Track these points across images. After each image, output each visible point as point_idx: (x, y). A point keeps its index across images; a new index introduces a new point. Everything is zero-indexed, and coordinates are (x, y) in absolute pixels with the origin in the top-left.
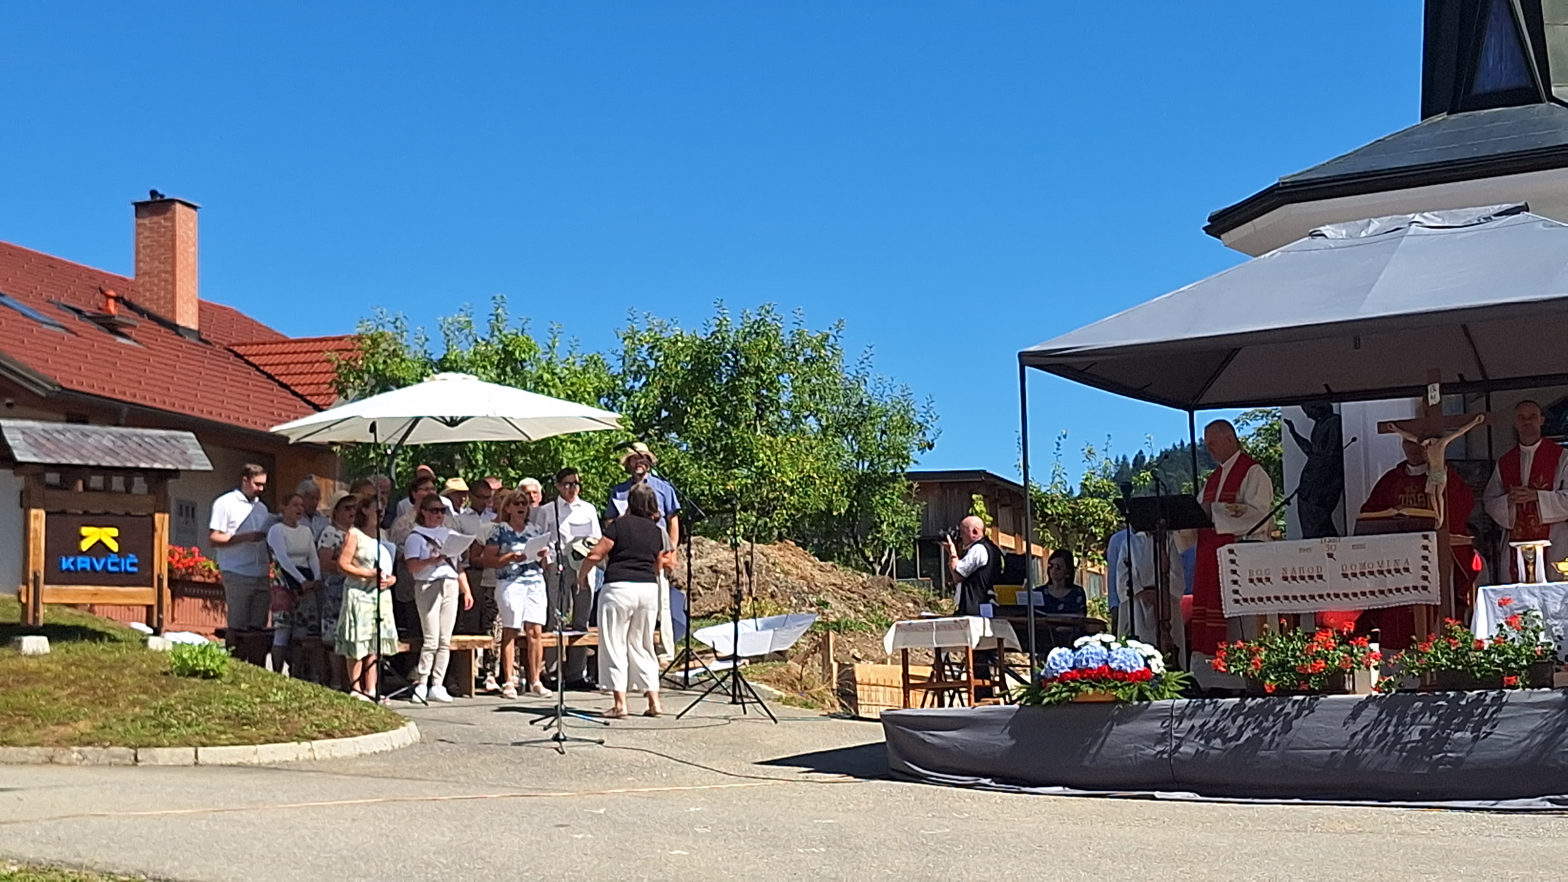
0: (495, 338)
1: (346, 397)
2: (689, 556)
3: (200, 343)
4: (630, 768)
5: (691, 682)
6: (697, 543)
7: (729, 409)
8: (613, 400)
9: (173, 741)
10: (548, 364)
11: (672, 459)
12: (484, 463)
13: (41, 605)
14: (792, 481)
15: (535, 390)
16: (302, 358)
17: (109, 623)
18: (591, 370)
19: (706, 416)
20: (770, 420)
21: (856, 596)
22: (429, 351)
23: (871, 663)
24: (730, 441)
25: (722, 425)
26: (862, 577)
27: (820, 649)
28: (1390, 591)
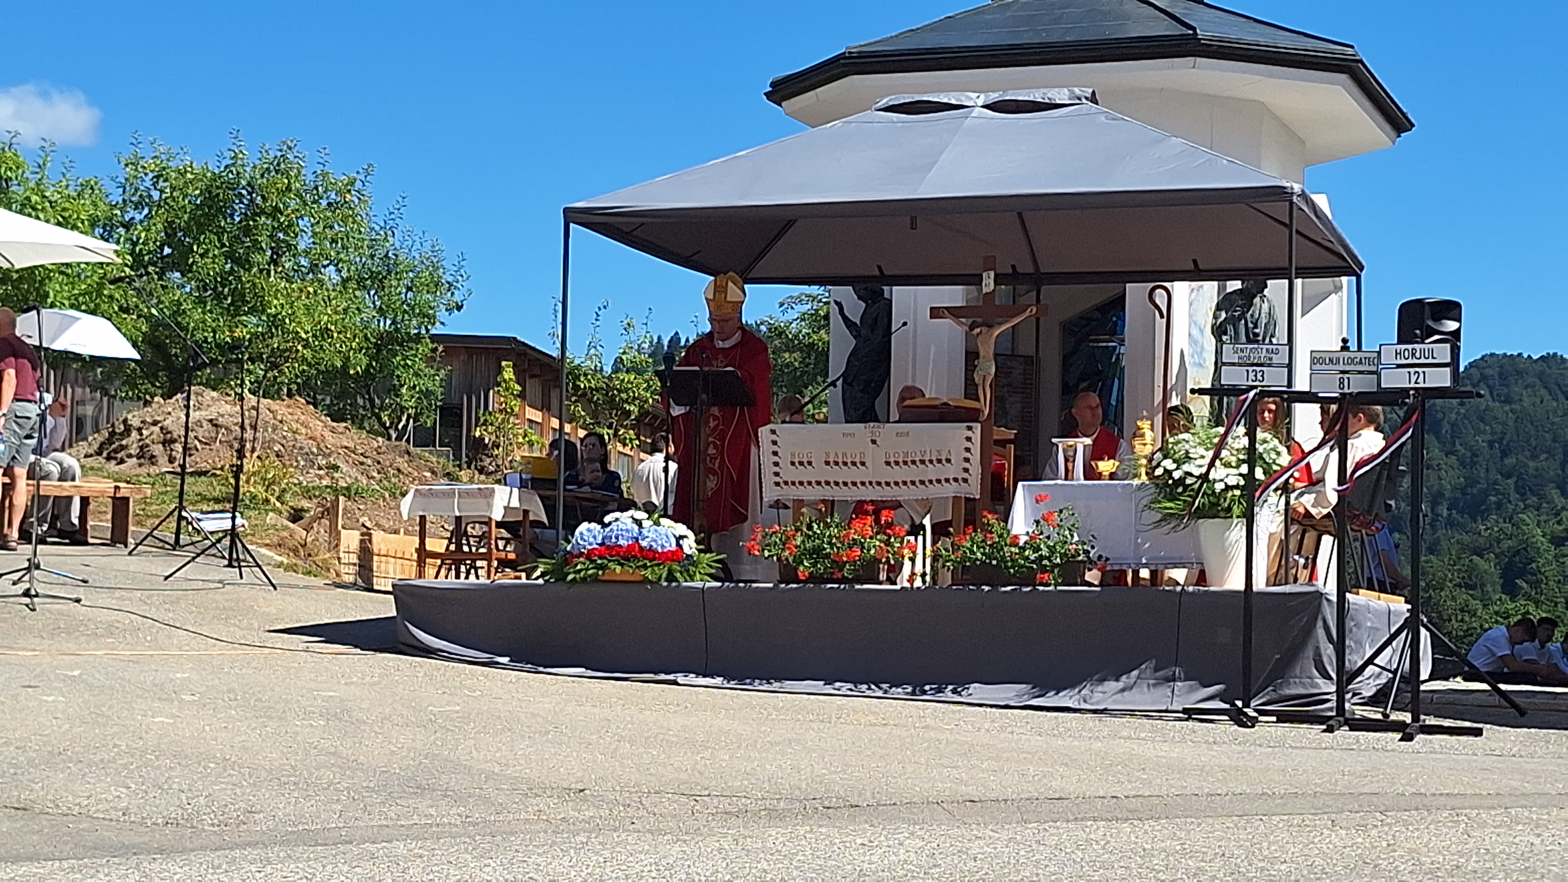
2: (187, 407)
4: (111, 629)
5: (182, 542)
6: (198, 394)
7: (241, 251)
8: (110, 232)
10: (37, 185)
11: (173, 300)
14: (307, 332)
15: (21, 212)
18: (87, 196)
19: (214, 257)
20: (287, 267)
21: (369, 462)
23: (382, 532)
24: (239, 286)
25: (232, 268)
26: (378, 442)
27: (328, 514)
28: (931, 482)
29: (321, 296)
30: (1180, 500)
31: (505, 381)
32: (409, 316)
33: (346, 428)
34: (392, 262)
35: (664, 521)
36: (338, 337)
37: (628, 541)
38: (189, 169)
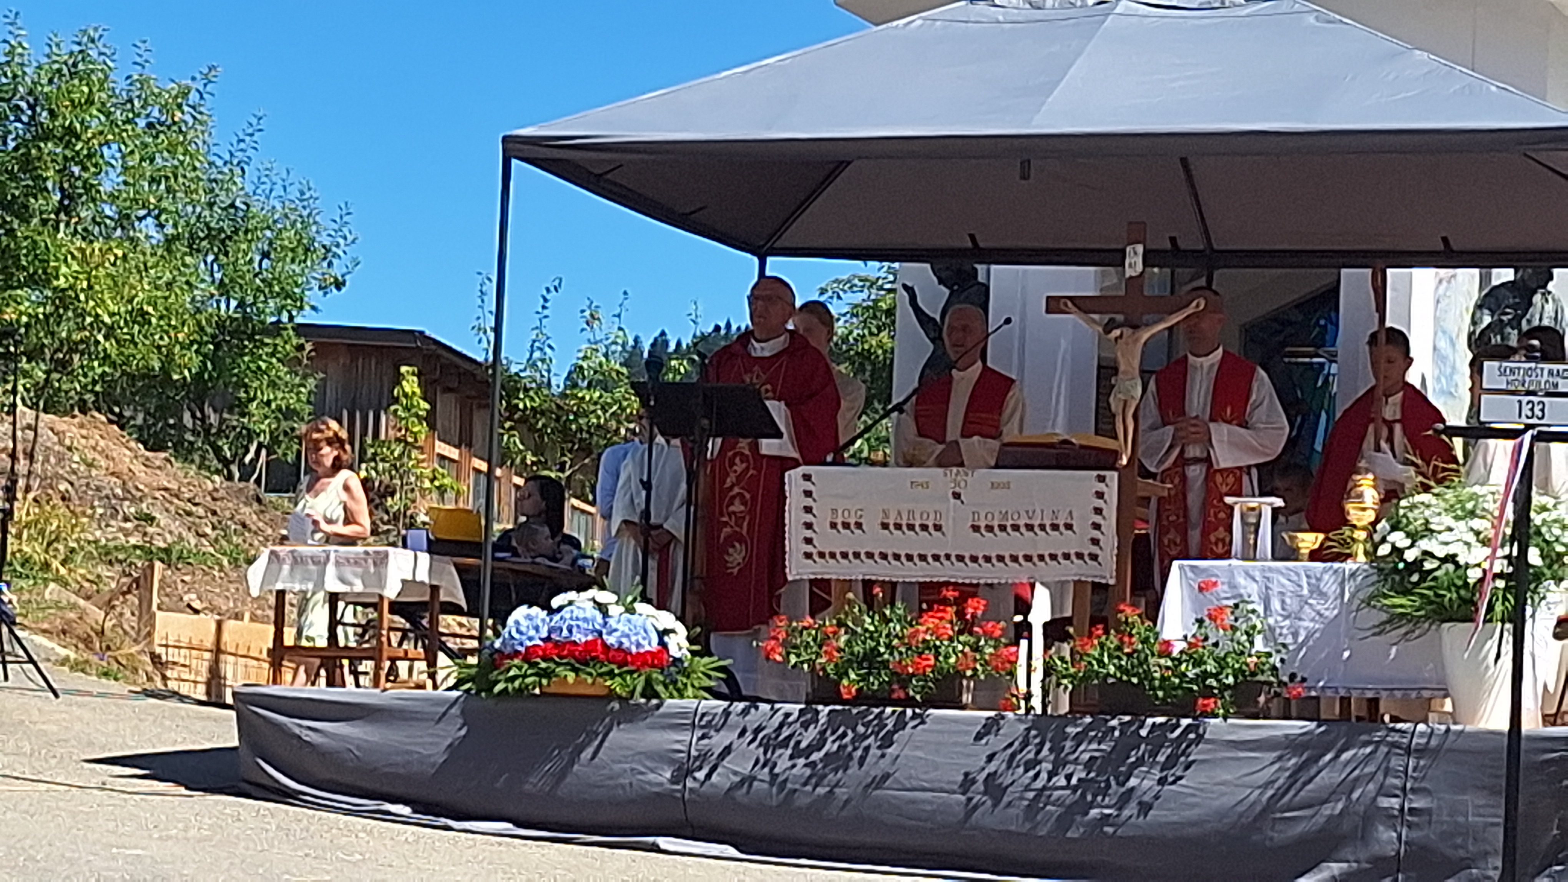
14: (112, 315)
20: (82, 216)
21: (200, 511)
26: (213, 482)
27: (138, 588)
28: (1041, 558)
29: (133, 263)
30: (1413, 594)
31: (406, 395)
32: (265, 296)
33: (167, 460)
34: (241, 214)
35: (642, 608)
36: (157, 324)
37: (586, 635)
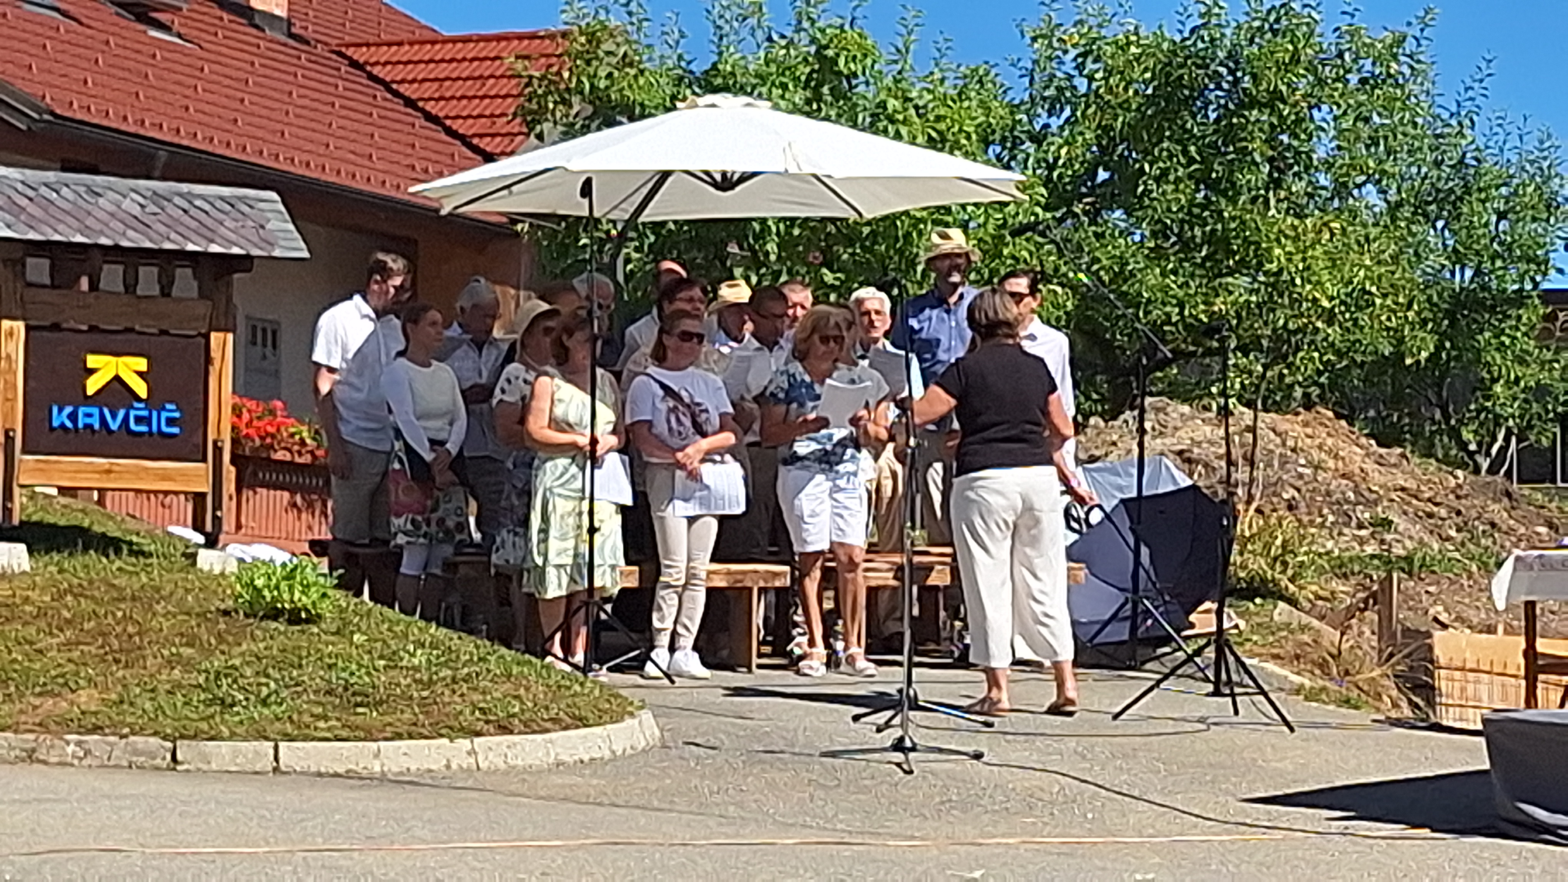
0: (802, 34)
1: (540, 137)
2: (1142, 431)
3: (291, 42)
6: (1158, 410)
7: (1220, 168)
8: (1011, 150)
9: (240, 730)
10: (896, 81)
11: (1114, 256)
12: (779, 257)
13: (16, 491)
14: (1331, 299)
15: (872, 128)
16: (465, 69)
17: (131, 524)
18: (973, 94)
19: (1177, 181)
20: (1294, 189)
21: (1442, 511)
22: (687, 57)
23: (1468, 631)
24: (1219, 226)
25: (1206, 197)
26: (1456, 478)
27: (1375, 604)
29: (1353, 236)
32: (1504, 260)
33: (1403, 455)
34: (1472, 171)
36: (1382, 306)
38: (1133, 38)
